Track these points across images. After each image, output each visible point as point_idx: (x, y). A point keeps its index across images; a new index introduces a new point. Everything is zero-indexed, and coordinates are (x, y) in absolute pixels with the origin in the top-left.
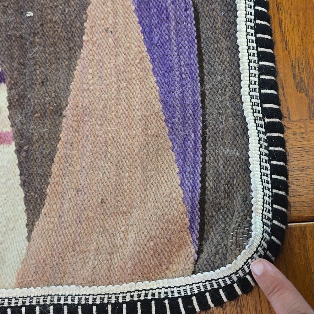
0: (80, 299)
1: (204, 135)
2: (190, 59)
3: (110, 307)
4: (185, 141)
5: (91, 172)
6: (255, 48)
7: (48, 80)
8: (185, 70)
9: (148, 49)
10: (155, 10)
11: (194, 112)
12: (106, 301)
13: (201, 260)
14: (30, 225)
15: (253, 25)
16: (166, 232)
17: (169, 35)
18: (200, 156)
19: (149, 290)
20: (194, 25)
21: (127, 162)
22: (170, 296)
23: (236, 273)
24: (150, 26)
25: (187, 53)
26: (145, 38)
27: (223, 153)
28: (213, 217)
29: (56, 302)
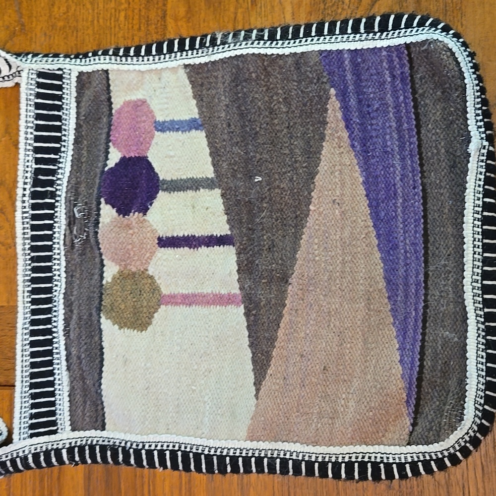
0: (304, 456)
1: (425, 314)
2: (415, 238)
3: (330, 465)
4: (406, 318)
5: (315, 340)
6: (481, 240)
7: (274, 246)
8: (410, 249)
9: (374, 224)
10: (383, 186)
11: (417, 291)
12: (327, 460)
13: (415, 433)
14: (258, 384)
15: (480, 216)
16: (384, 404)
17: (396, 212)
18: (419, 334)
19: (366, 453)
20: (422, 204)
21: (349, 333)
22: (385, 461)
23: (447, 450)
24: (377, 200)
25: (413, 232)
26: (371, 213)
27: (442, 334)
28: (428, 393)
29: (282, 456)
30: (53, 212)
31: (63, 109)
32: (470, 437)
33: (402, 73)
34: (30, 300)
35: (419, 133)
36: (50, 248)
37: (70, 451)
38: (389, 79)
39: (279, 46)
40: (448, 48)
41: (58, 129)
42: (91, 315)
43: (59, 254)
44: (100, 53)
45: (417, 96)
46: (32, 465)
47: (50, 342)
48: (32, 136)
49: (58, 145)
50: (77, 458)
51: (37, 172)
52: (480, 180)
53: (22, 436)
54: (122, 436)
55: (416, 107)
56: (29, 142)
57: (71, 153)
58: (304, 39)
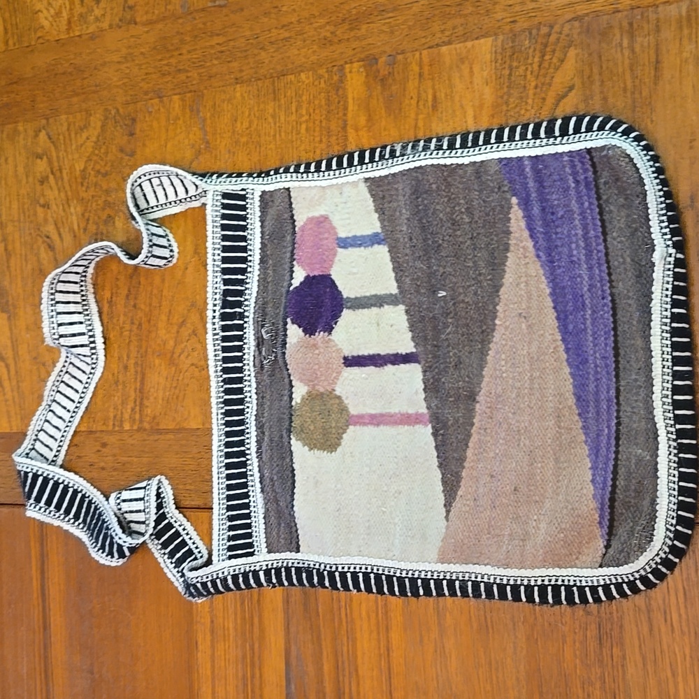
0: (495, 578)
1: (618, 431)
2: (606, 351)
3: (522, 588)
4: (598, 435)
5: (504, 459)
6: (670, 353)
7: (461, 363)
8: (600, 363)
9: (563, 338)
10: (571, 297)
11: (609, 407)
12: (519, 583)
13: (607, 555)
14: (448, 505)
15: (668, 328)
16: (576, 525)
17: (584, 324)
18: (612, 452)
19: (559, 577)
20: (612, 315)
21: (540, 452)
22: (578, 584)
23: (638, 572)
24: (565, 312)
25: (603, 345)
26: (559, 326)
27: (636, 453)
28: (622, 514)
29: (473, 579)
30: (241, 333)
31: (247, 229)
32: (661, 558)
33: (586, 178)
34: (224, 422)
35: (605, 241)
36: (240, 370)
37: (267, 572)
38: (573, 185)
39: (458, 155)
40: (627, 154)
41: (244, 249)
42: (281, 437)
43: (249, 375)
44: (281, 171)
45: (601, 202)
46: (232, 586)
47: (244, 465)
48: (220, 257)
49: (244, 266)
50: (274, 581)
51: (226, 293)
52: (667, 290)
53: (221, 558)
54: (316, 558)
55: (601, 213)
56: (216, 263)
57: (257, 273)
58: (484, 147)
